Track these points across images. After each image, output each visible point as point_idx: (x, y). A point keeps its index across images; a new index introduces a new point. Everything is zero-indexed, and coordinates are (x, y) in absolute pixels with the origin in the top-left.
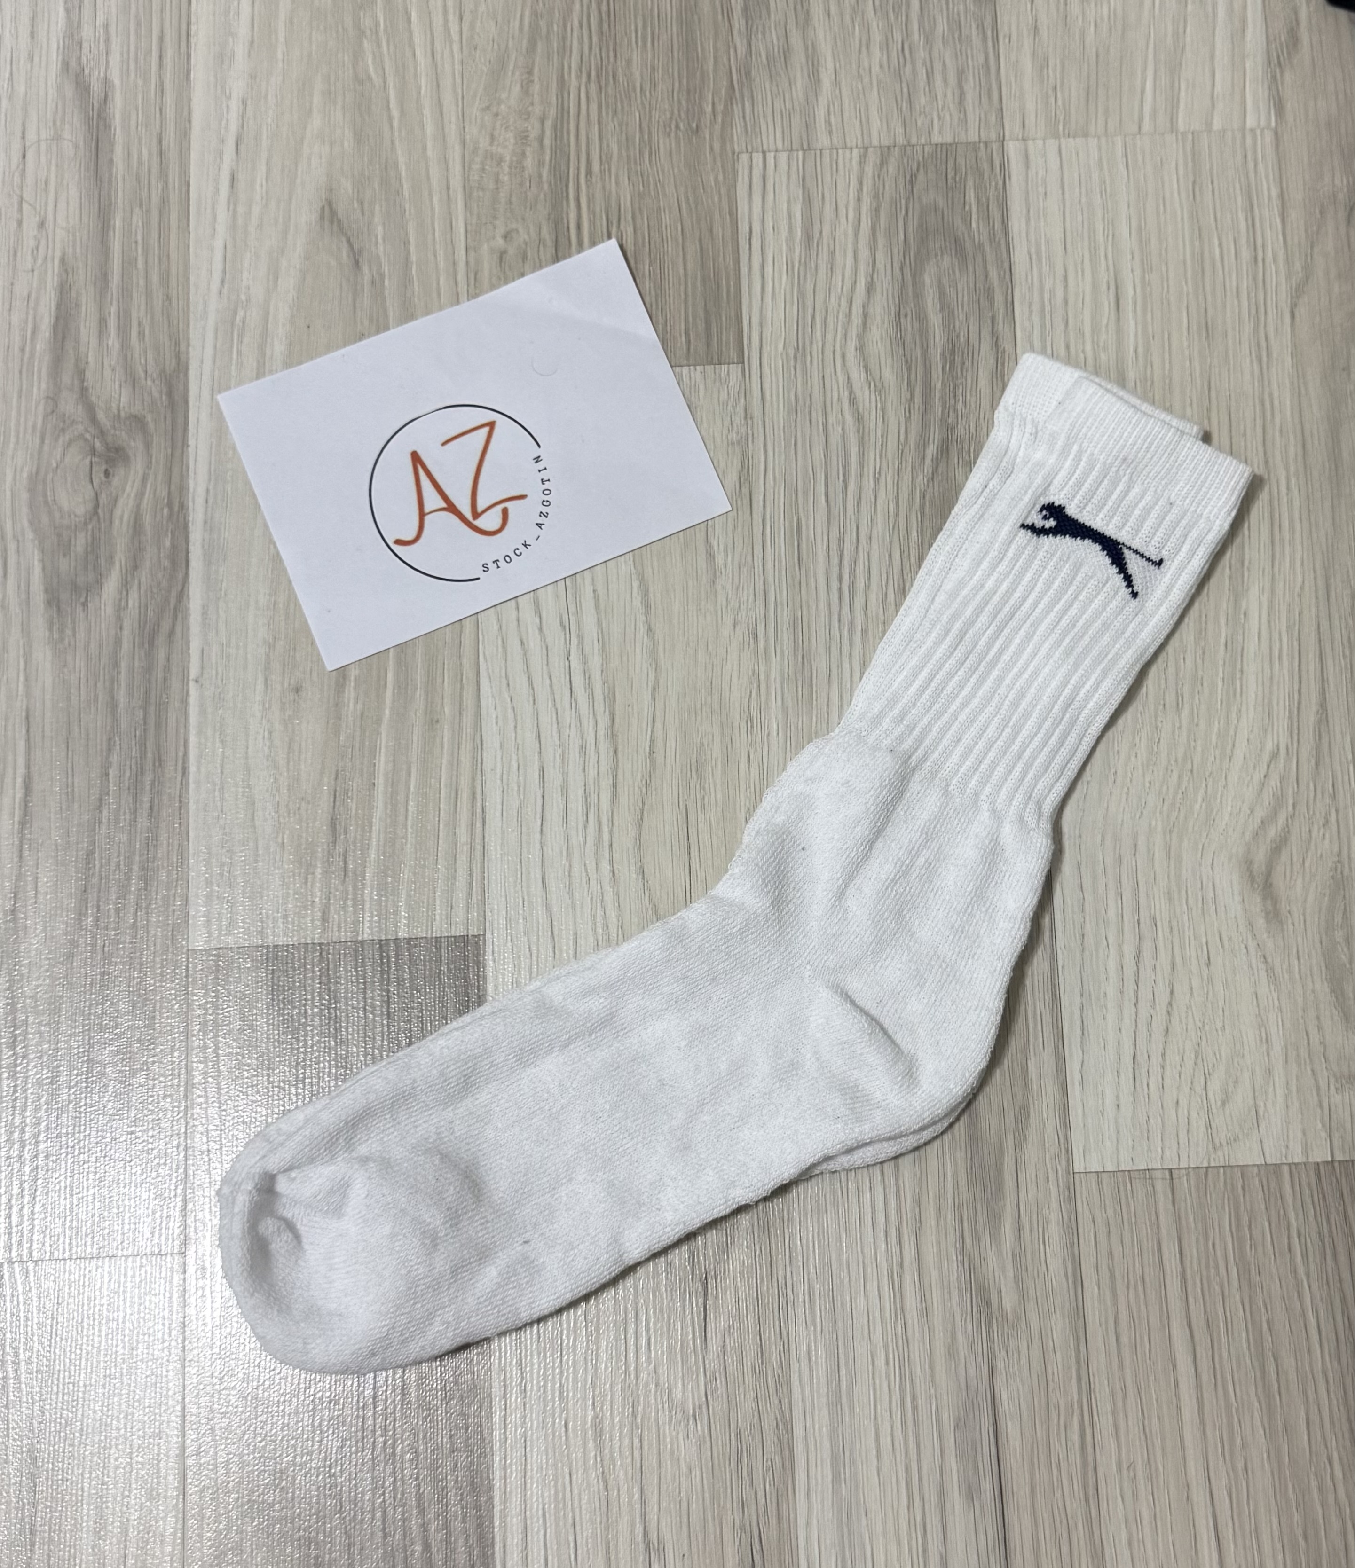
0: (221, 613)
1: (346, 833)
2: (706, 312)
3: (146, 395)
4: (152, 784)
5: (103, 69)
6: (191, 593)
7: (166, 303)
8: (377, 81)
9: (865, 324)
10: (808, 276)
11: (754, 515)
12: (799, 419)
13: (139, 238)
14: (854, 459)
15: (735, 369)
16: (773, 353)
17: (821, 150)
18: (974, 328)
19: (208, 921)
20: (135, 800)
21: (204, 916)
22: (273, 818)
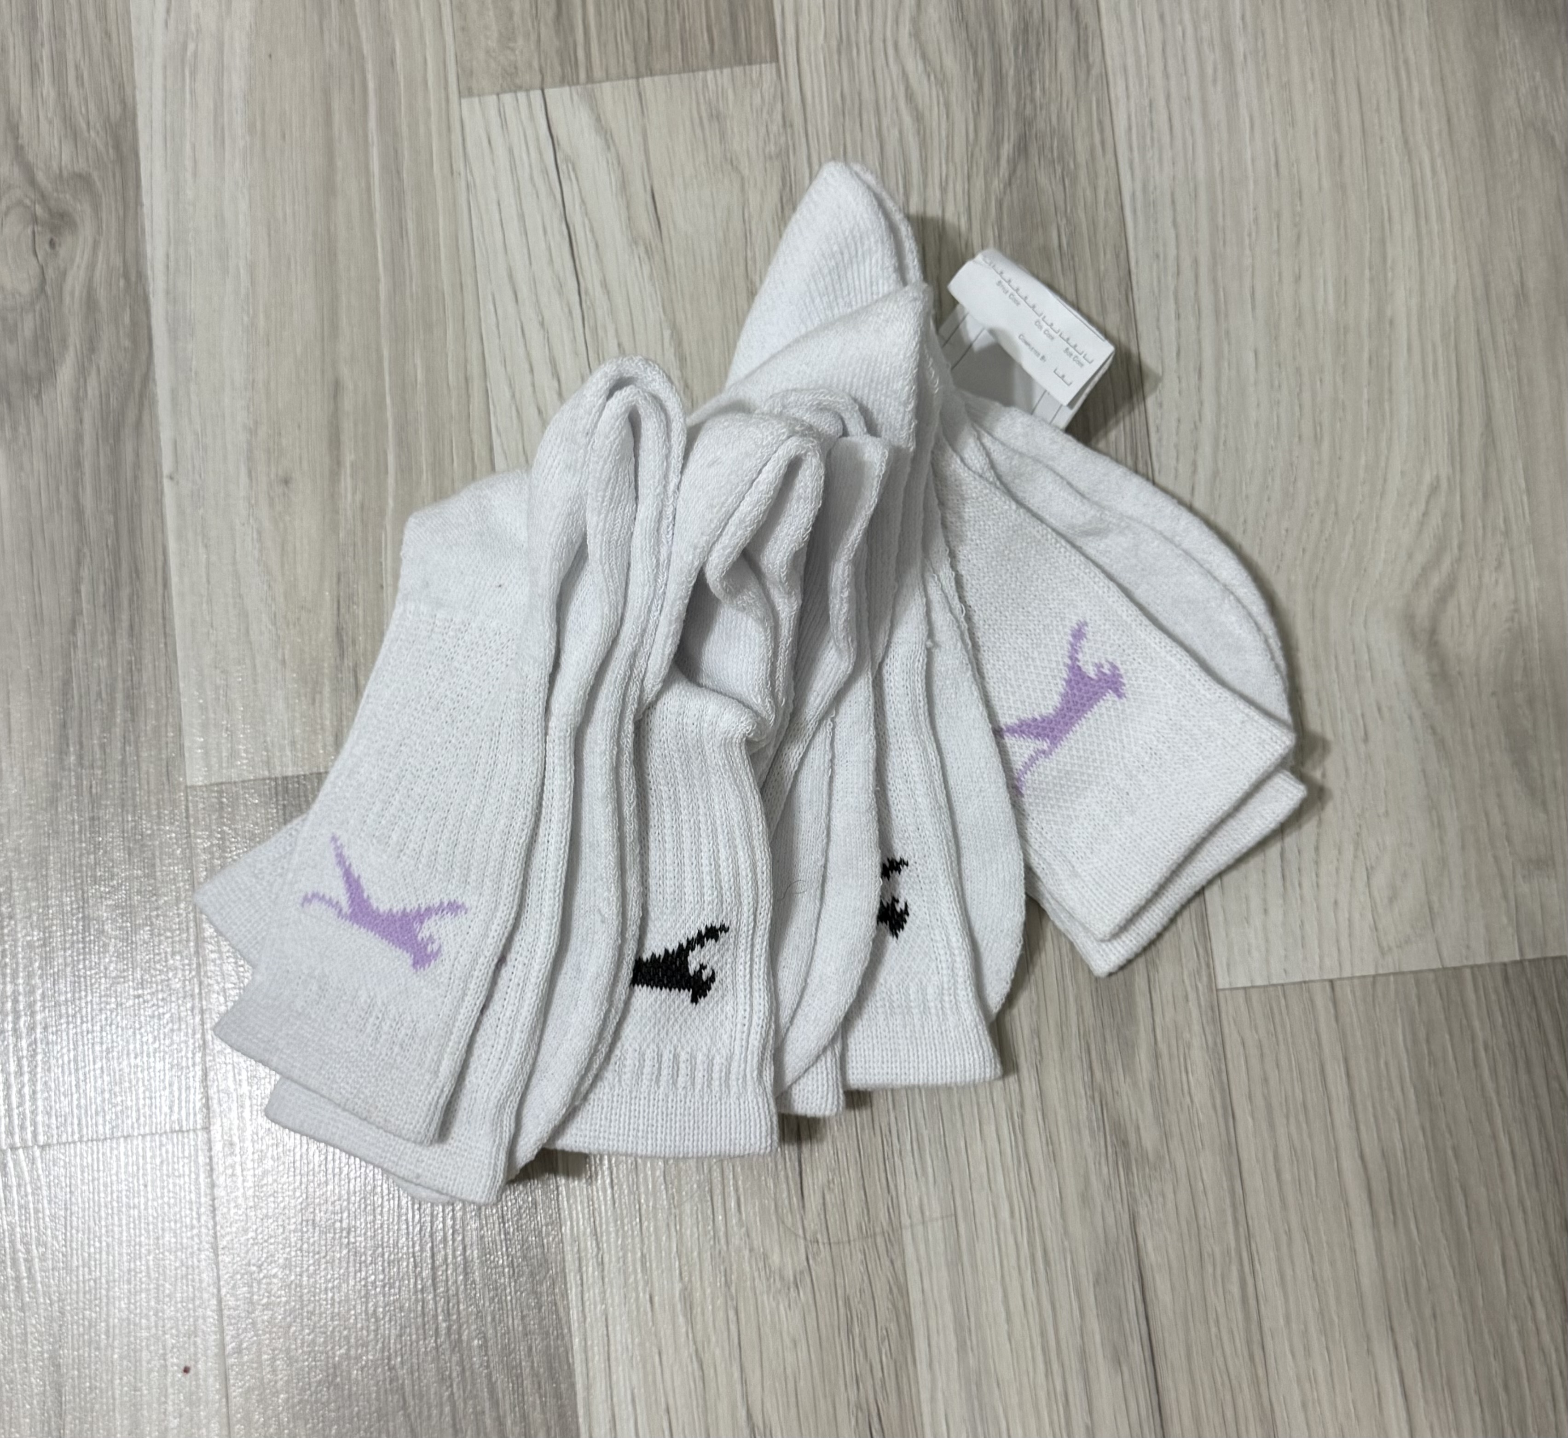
0: (193, 397)
1: (354, 643)
3: (90, 149)
4: (131, 601)
6: (157, 377)
7: (106, 41)
12: (847, 123)
14: (915, 166)
15: (768, 70)
16: (812, 47)
19: (206, 753)
20: (113, 618)
21: (201, 748)
22: (270, 631)
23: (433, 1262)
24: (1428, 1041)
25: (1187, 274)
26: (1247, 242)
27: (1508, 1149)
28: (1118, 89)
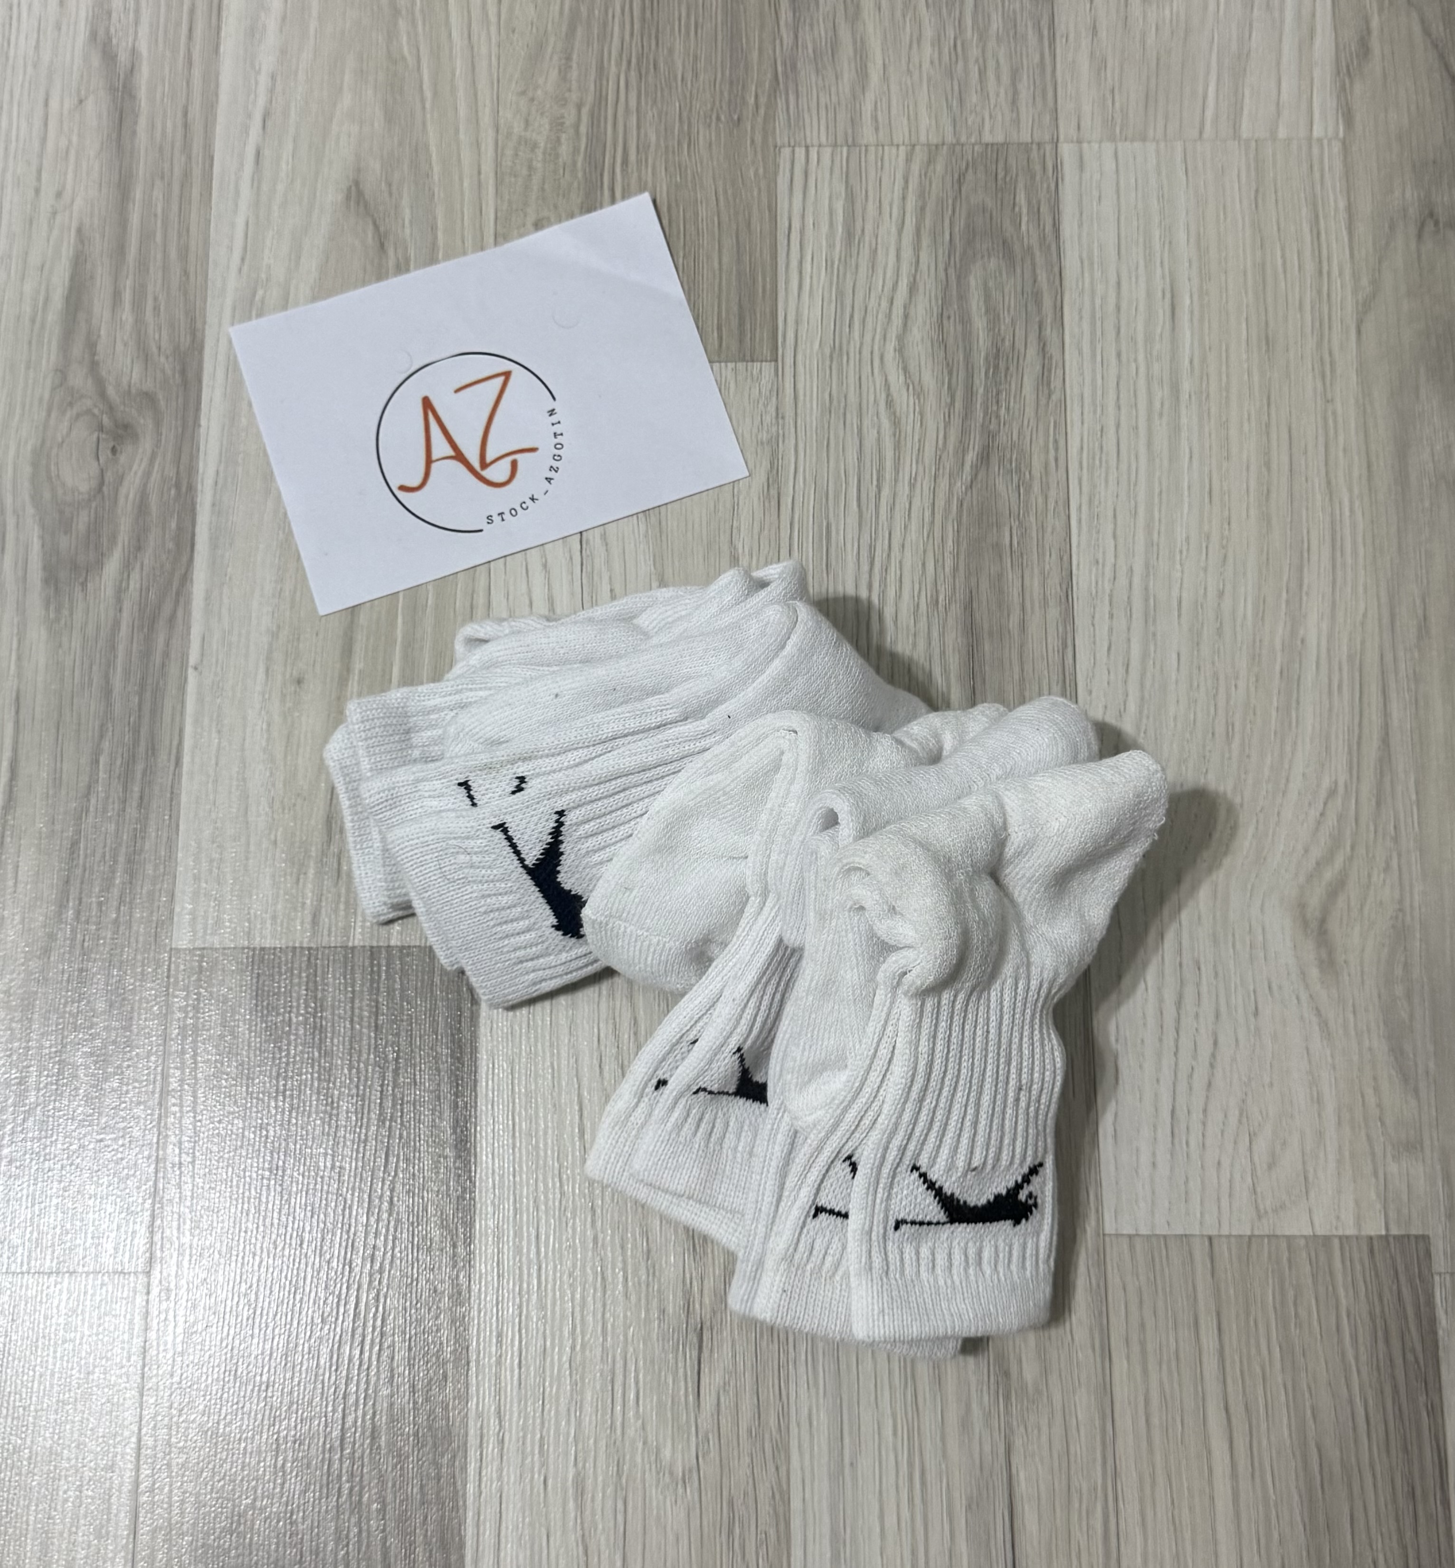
0: (225, 599)
2: (740, 307)
3: (158, 373)
4: (144, 775)
5: (130, 40)
6: (194, 578)
7: (184, 278)
8: (411, 61)
9: (905, 325)
10: (848, 275)
11: (782, 517)
12: (832, 421)
13: (159, 211)
14: (889, 464)
15: (768, 368)
16: (809, 351)
17: (866, 146)
18: (1020, 333)
19: (194, 919)
20: (125, 789)
21: (189, 914)
22: (267, 814)
23: (343, 1423)
24: (1295, 1304)
25: (1122, 581)
26: (1178, 557)
27: (1363, 1413)
28: (1073, 415)
